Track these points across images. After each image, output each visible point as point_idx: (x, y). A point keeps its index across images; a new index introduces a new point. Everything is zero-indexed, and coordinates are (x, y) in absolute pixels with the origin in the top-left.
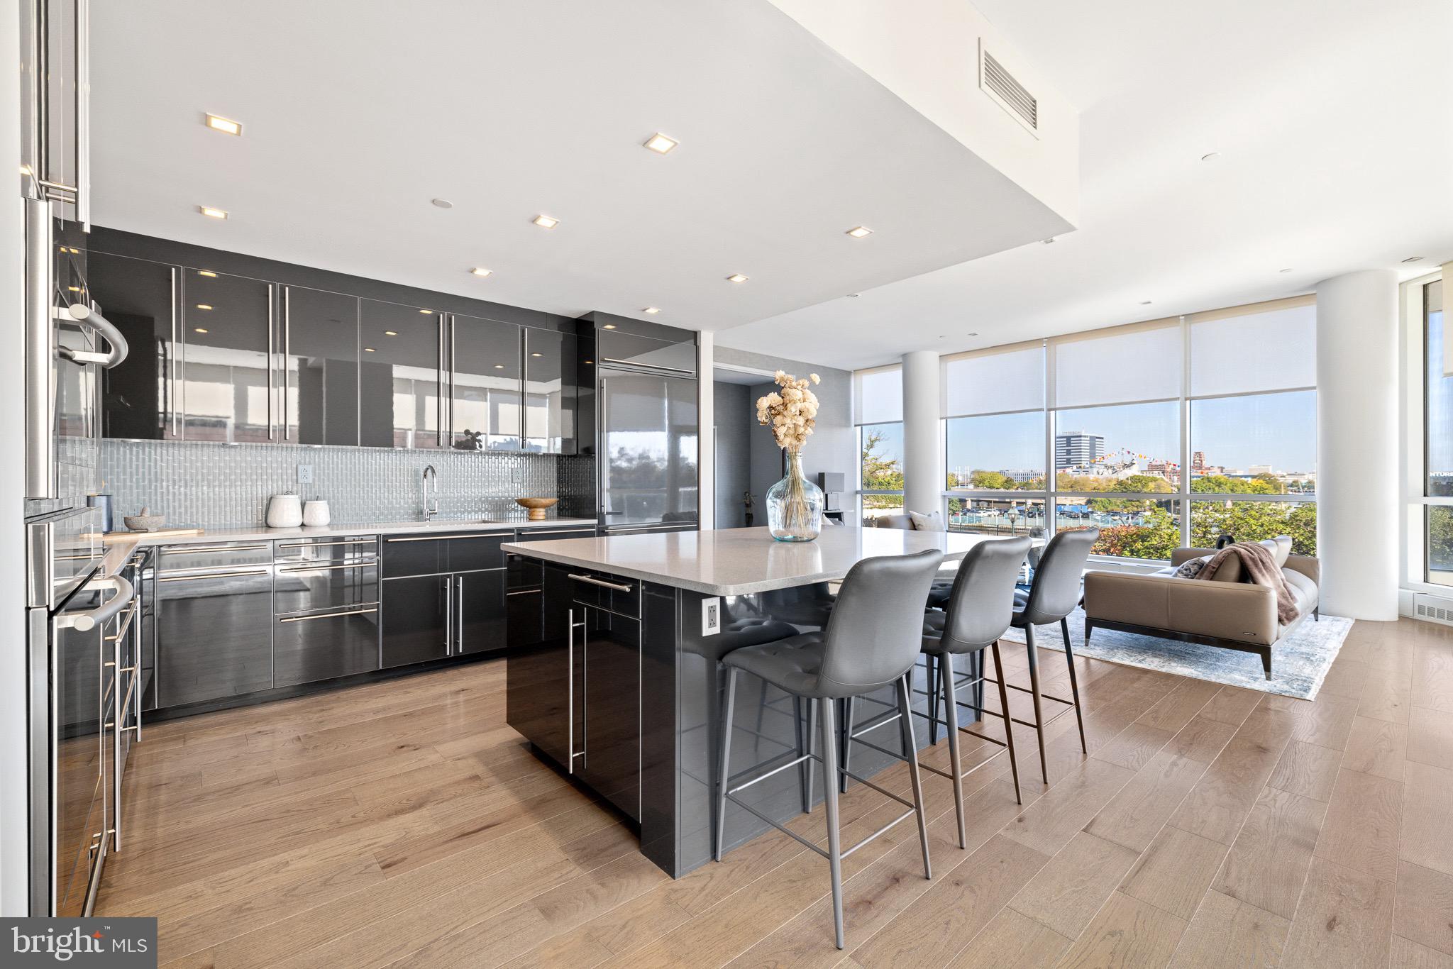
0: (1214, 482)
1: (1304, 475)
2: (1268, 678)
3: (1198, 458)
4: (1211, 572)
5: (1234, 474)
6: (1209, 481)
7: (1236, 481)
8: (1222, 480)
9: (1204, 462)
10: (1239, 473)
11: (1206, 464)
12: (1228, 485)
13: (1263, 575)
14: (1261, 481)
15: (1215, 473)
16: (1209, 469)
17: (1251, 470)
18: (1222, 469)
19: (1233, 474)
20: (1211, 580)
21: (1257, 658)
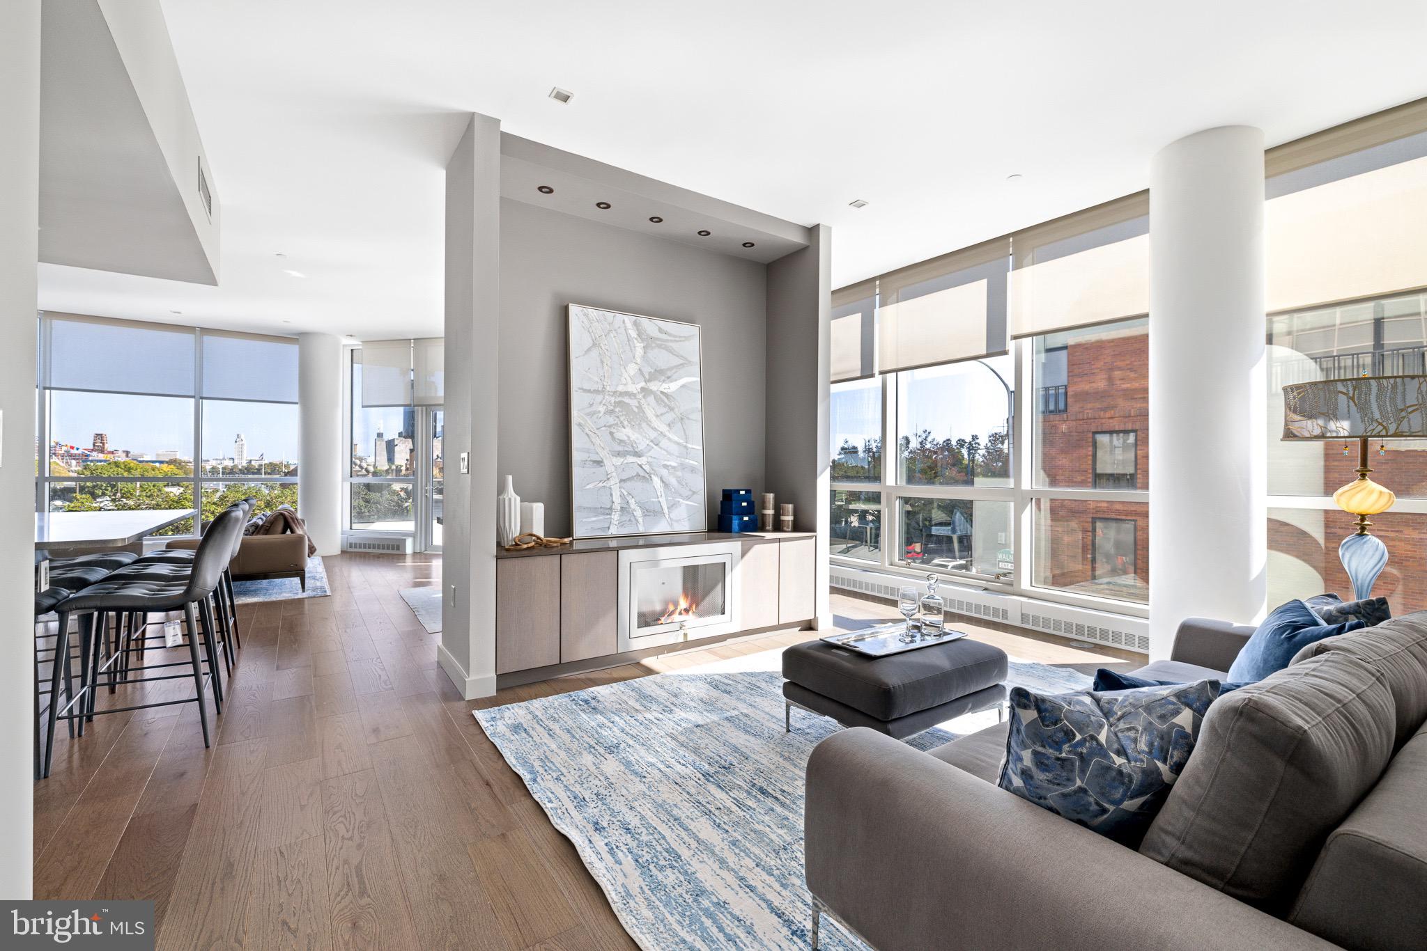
0: (122, 466)
1: (208, 461)
2: (304, 591)
3: (100, 441)
4: (266, 530)
5: (141, 459)
6: (118, 466)
7: (147, 466)
8: (132, 465)
9: (106, 446)
10: (146, 458)
11: (109, 447)
12: (139, 470)
13: (298, 528)
14: (172, 466)
15: (122, 458)
16: (112, 453)
17: (158, 455)
18: (127, 453)
19: (139, 459)
20: (266, 534)
21: (297, 580)
